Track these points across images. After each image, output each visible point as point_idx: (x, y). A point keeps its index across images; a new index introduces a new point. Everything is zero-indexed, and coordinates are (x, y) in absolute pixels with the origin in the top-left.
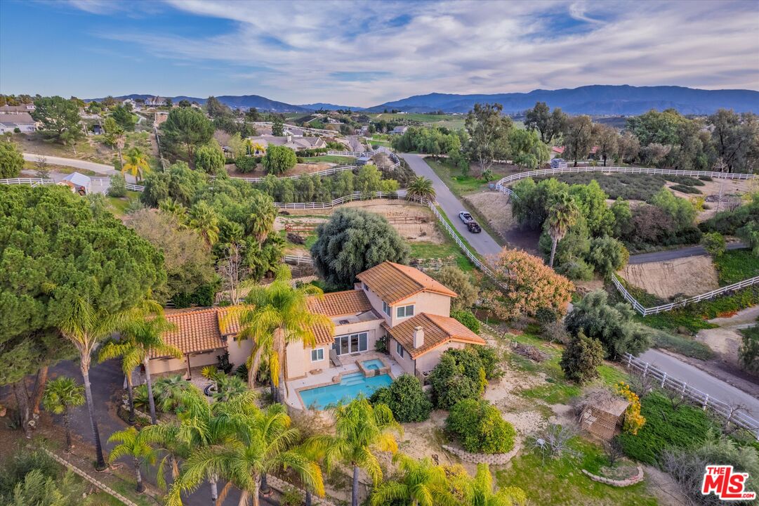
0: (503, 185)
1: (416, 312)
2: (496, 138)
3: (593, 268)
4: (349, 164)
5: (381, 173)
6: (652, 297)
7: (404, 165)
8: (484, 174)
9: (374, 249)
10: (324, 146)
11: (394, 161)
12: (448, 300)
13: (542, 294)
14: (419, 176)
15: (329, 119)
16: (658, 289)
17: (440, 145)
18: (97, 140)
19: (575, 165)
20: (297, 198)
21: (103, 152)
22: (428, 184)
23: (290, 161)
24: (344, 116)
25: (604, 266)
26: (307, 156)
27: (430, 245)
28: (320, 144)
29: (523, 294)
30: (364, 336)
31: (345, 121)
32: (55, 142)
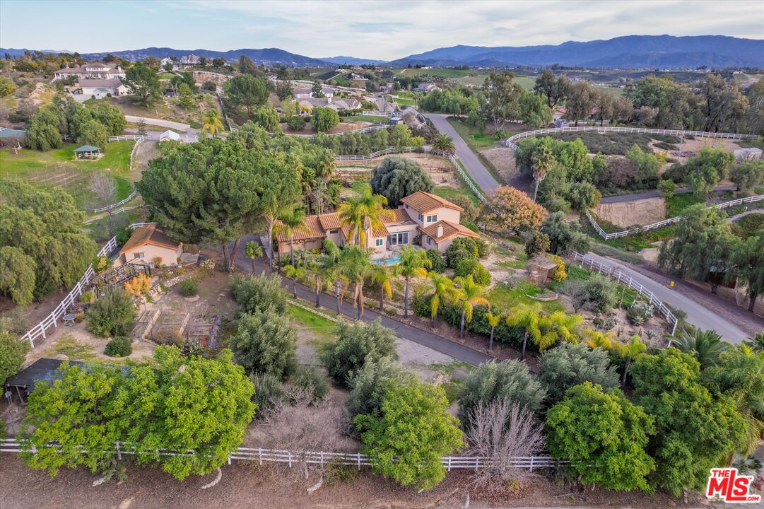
0: (512, 142)
1: (439, 219)
2: (508, 102)
3: (570, 204)
4: (383, 123)
5: (411, 131)
6: (615, 227)
7: (430, 124)
8: (497, 132)
9: (412, 182)
10: (359, 107)
11: (421, 121)
12: (459, 213)
13: (523, 215)
14: (442, 133)
15: (353, 74)
16: (620, 221)
17: (460, 106)
18: (173, 103)
19: (576, 125)
20: (342, 151)
21: (179, 113)
22: (449, 140)
23: (334, 120)
24: (368, 71)
25: (580, 204)
26: (346, 115)
27: (449, 189)
28: (356, 105)
29: (510, 215)
30: (406, 234)
31: (369, 77)
32: (141, 105)
